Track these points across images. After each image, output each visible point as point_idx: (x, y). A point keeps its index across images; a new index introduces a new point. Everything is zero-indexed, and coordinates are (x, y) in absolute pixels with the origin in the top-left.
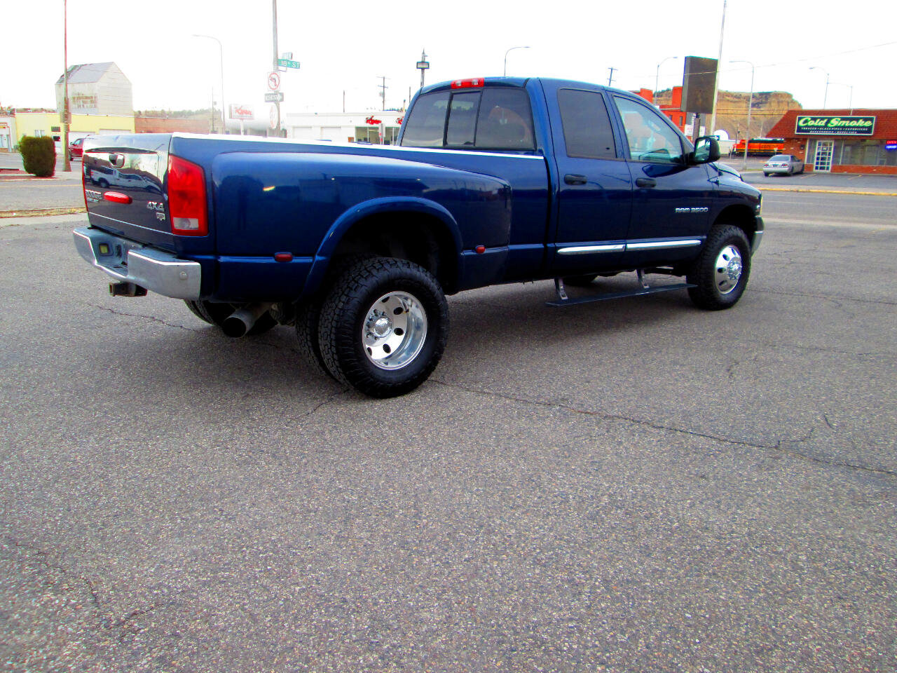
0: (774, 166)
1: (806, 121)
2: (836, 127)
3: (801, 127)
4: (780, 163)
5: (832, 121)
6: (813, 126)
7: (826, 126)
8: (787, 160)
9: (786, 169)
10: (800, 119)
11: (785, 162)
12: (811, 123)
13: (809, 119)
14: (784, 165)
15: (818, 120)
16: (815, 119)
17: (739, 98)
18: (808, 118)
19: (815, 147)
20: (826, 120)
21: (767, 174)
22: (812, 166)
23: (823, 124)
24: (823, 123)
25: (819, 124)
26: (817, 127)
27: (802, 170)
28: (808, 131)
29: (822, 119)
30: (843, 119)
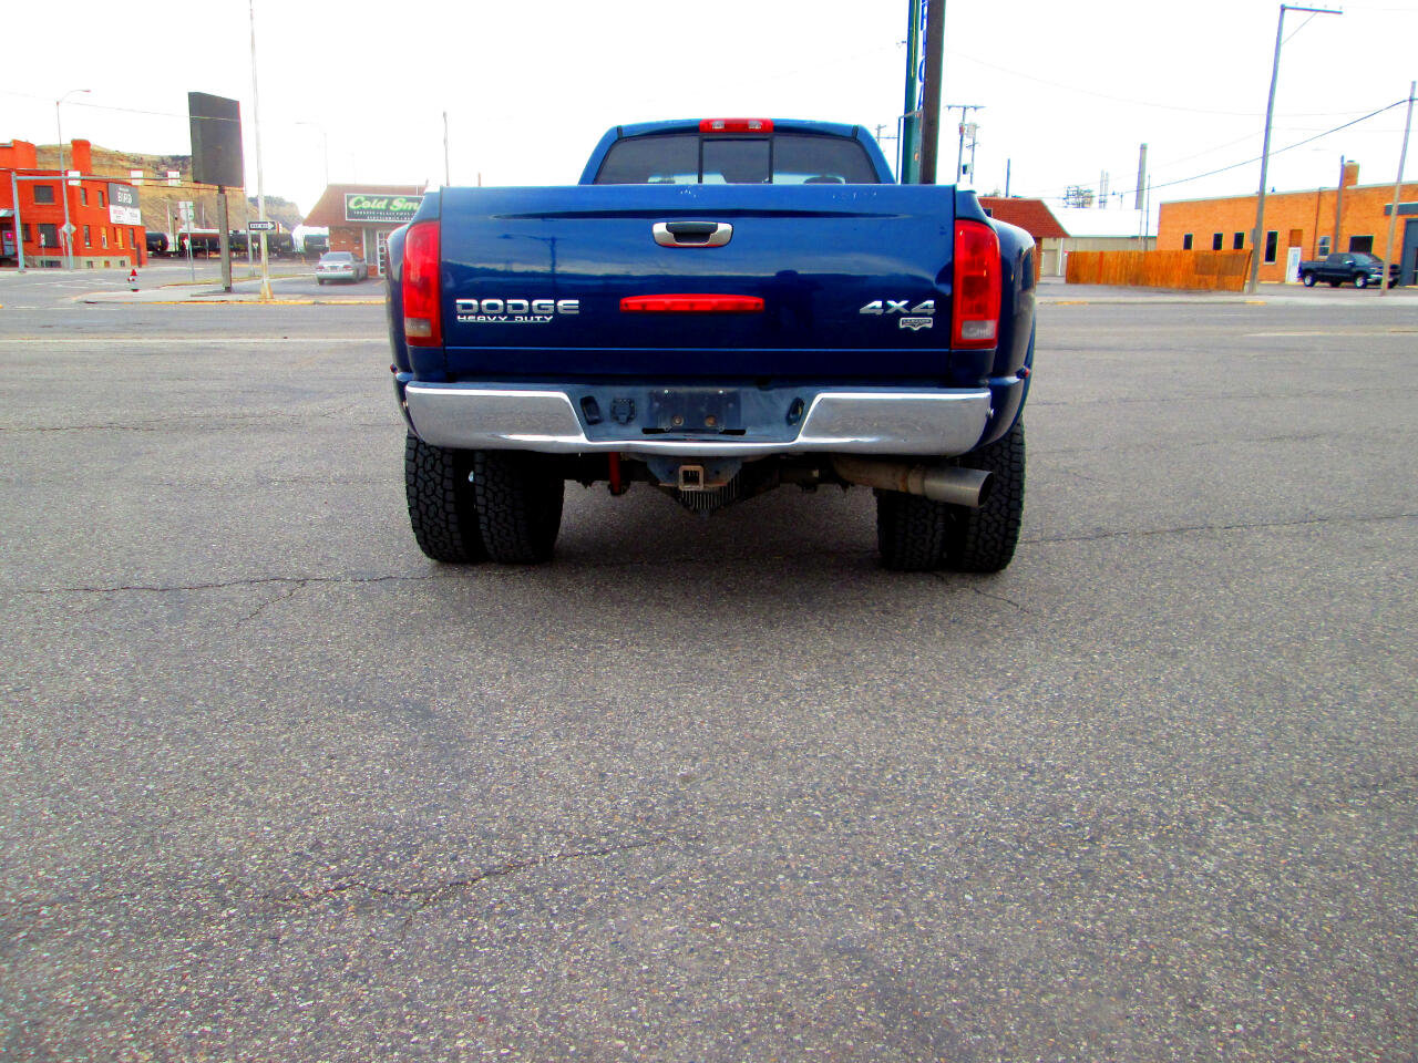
0: (333, 268)
1: (359, 202)
2: (400, 211)
3: (353, 210)
4: (341, 264)
5: (395, 203)
6: (369, 210)
7: (388, 210)
8: (348, 259)
9: (350, 273)
10: (349, 198)
11: (348, 263)
12: (367, 205)
13: (363, 199)
14: (346, 267)
15: (376, 201)
16: (370, 199)
17: (138, 163)
18: (361, 197)
19: (375, 241)
20: (386, 201)
21: (322, 281)
22: (376, 268)
23: (384, 207)
24: (382, 205)
25: (378, 207)
26: (376, 210)
27: (367, 275)
28: (365, 217)
29: (382, 199)
30: (409, 200)
